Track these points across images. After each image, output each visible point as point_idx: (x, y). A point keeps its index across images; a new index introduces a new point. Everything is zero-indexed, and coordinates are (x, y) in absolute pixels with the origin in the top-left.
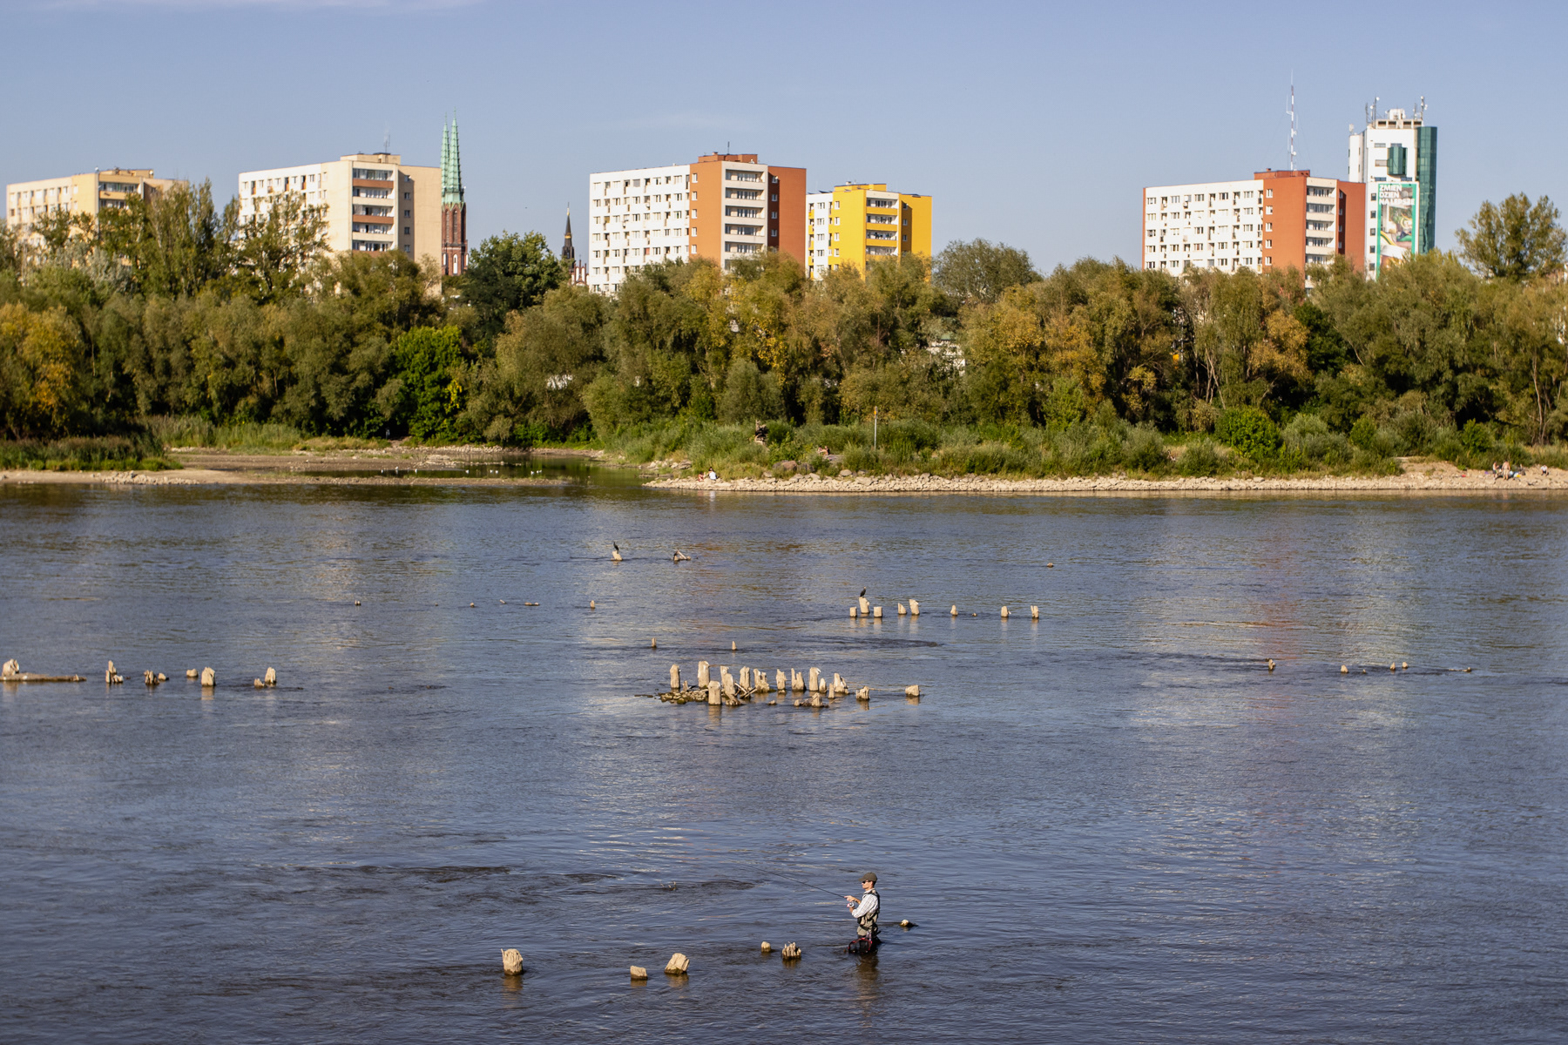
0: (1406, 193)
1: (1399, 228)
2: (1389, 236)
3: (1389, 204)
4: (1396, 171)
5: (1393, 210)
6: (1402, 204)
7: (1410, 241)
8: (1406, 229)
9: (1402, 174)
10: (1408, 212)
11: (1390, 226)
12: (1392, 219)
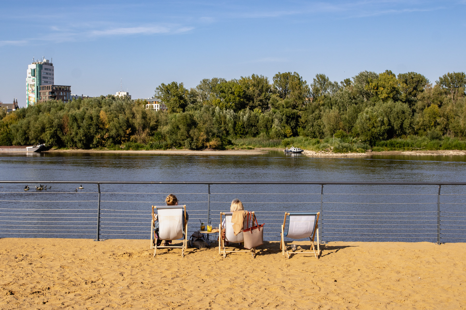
0: (33, 81)
1: (32, 89)
2: (30, 91)
3: (30, 83)
4: (33, 75)
5: (31, 85)
6: (33, 83)
7: (34, 92)
8: (34, 89)
9: (34, 76)
10: (34, 85)
11: (30, 89)
12: (30, 87)
